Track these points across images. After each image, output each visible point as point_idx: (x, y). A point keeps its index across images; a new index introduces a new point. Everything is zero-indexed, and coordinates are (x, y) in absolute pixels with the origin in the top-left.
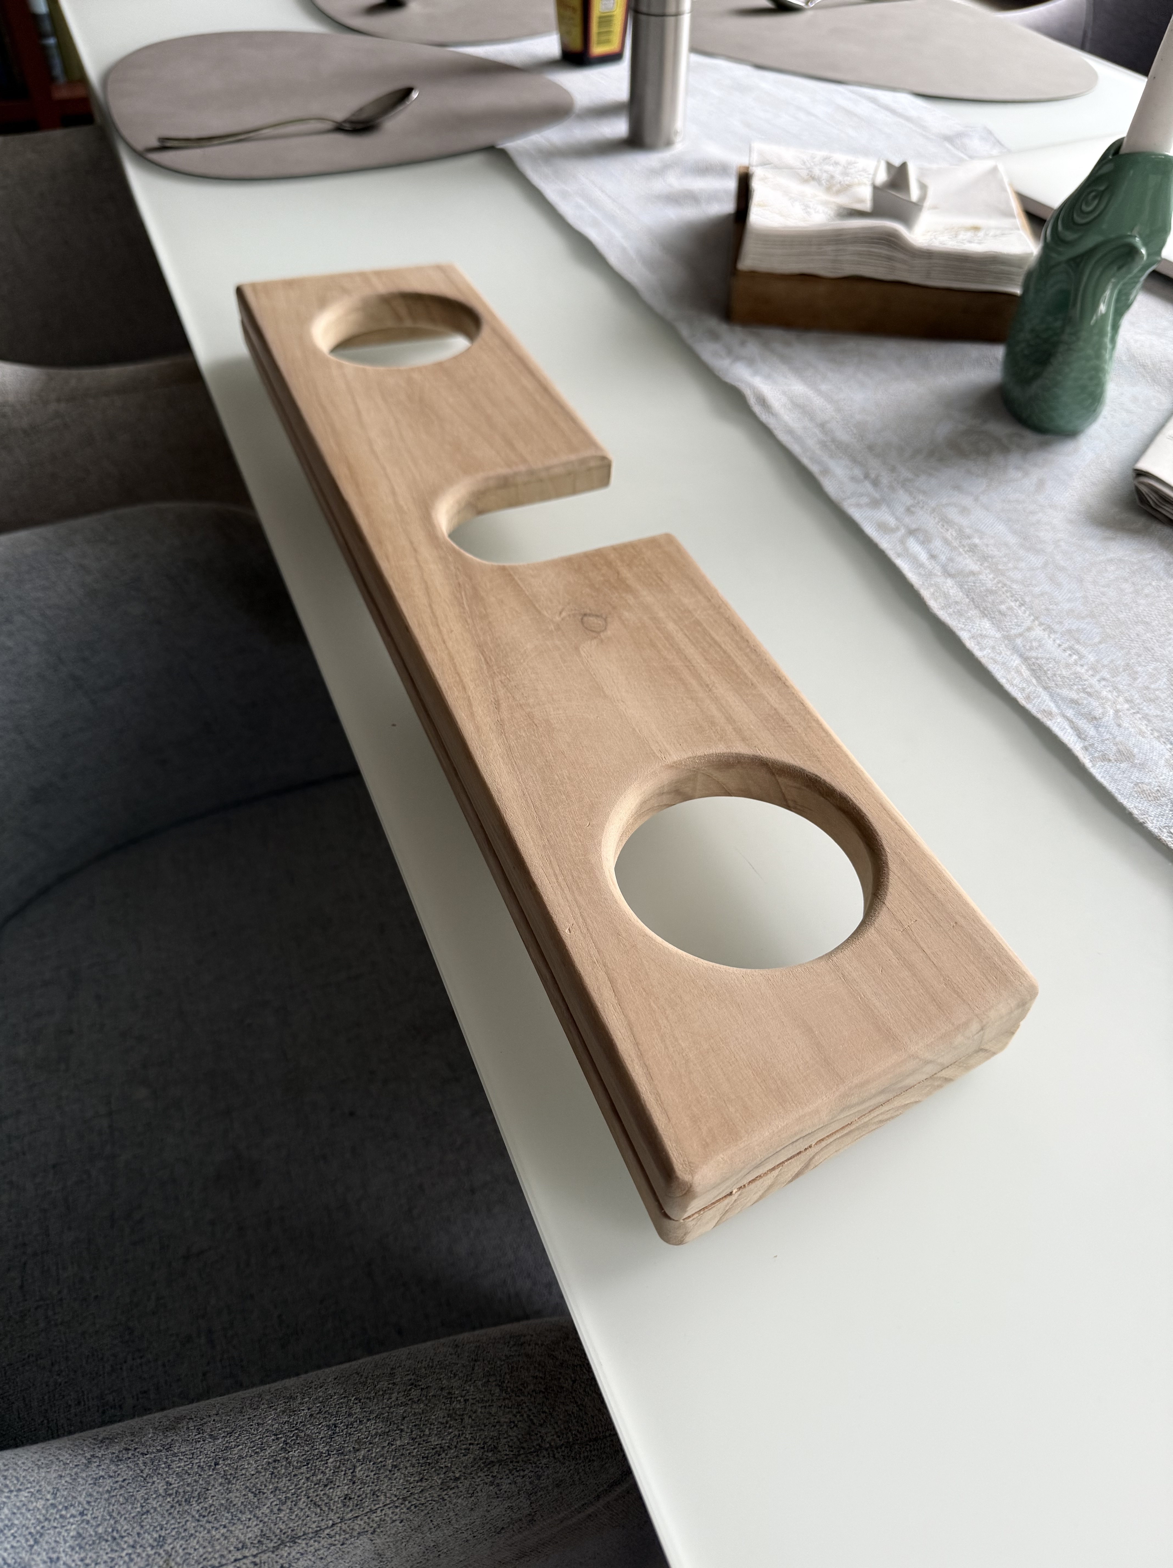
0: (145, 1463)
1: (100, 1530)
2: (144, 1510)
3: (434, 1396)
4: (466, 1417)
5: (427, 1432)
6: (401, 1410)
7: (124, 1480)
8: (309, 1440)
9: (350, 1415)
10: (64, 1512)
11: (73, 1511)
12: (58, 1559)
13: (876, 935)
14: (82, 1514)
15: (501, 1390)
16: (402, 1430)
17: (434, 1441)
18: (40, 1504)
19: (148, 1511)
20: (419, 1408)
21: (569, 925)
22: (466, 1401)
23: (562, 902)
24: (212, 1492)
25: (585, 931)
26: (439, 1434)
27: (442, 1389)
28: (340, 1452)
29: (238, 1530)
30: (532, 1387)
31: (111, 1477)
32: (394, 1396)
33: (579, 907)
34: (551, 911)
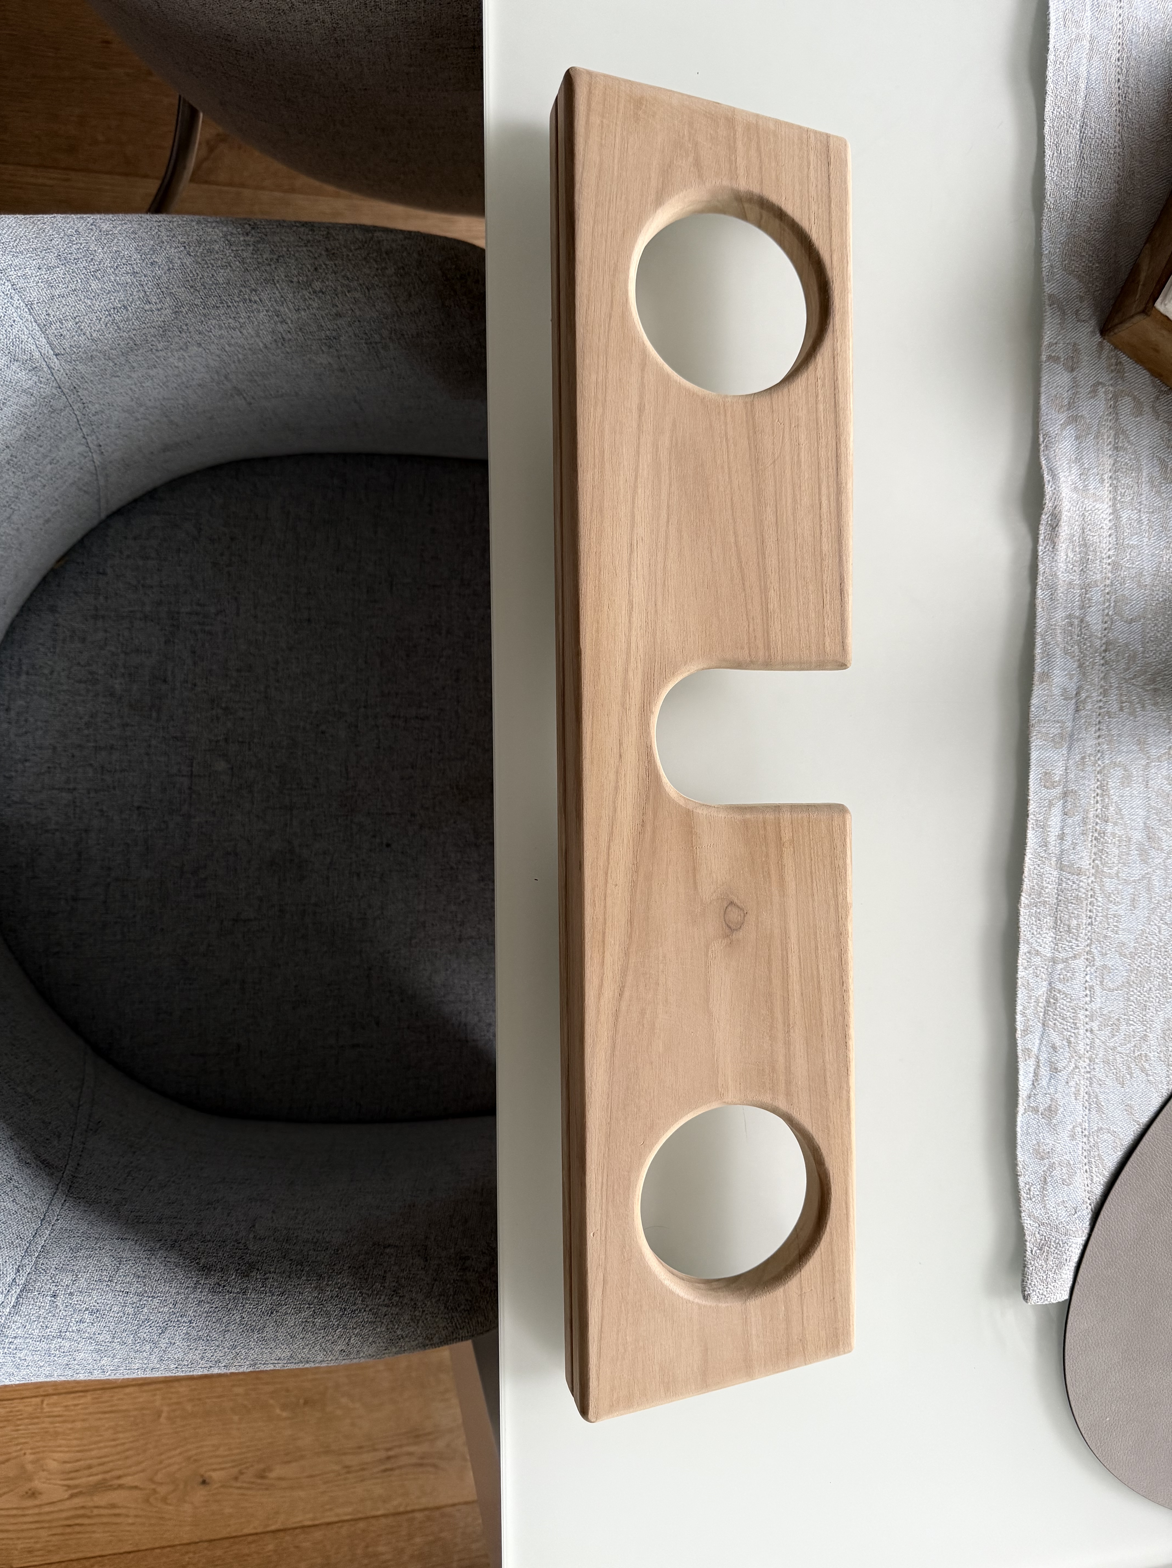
0: (229, 1300)
1: (200, 1333)
2: (227, 1329)
3: (406, 1304)
4: (421, 1322)
5: (396, 1326)
6: (385, 1309)
7: (216, 1308)
8: (328, 1314)
9: (355, 1304)
10: (180, 1318)
11: (185, 1319)
12: (174, 1343)
13: (782, 1294)
14: (190, 1322)
15: (445, 1307)
16: (382, 1323)
17: (399, 1332)
18: (166, 1309)
19: (228, 1330)
20: (395, 1310)
21: (594, 1230)
22: (423, 1311)
23: (597, 1208)
24: (267, 1329)
25: (603, 1238)
26: (402, 1330)
27: (412, 1300)
28: (345, 1327)
29: (278, 1352)
30: (462, 1307)
31: (209, 1303)
32: (383, 1297)
33: (607, 1216)
34: (588, 1214)
